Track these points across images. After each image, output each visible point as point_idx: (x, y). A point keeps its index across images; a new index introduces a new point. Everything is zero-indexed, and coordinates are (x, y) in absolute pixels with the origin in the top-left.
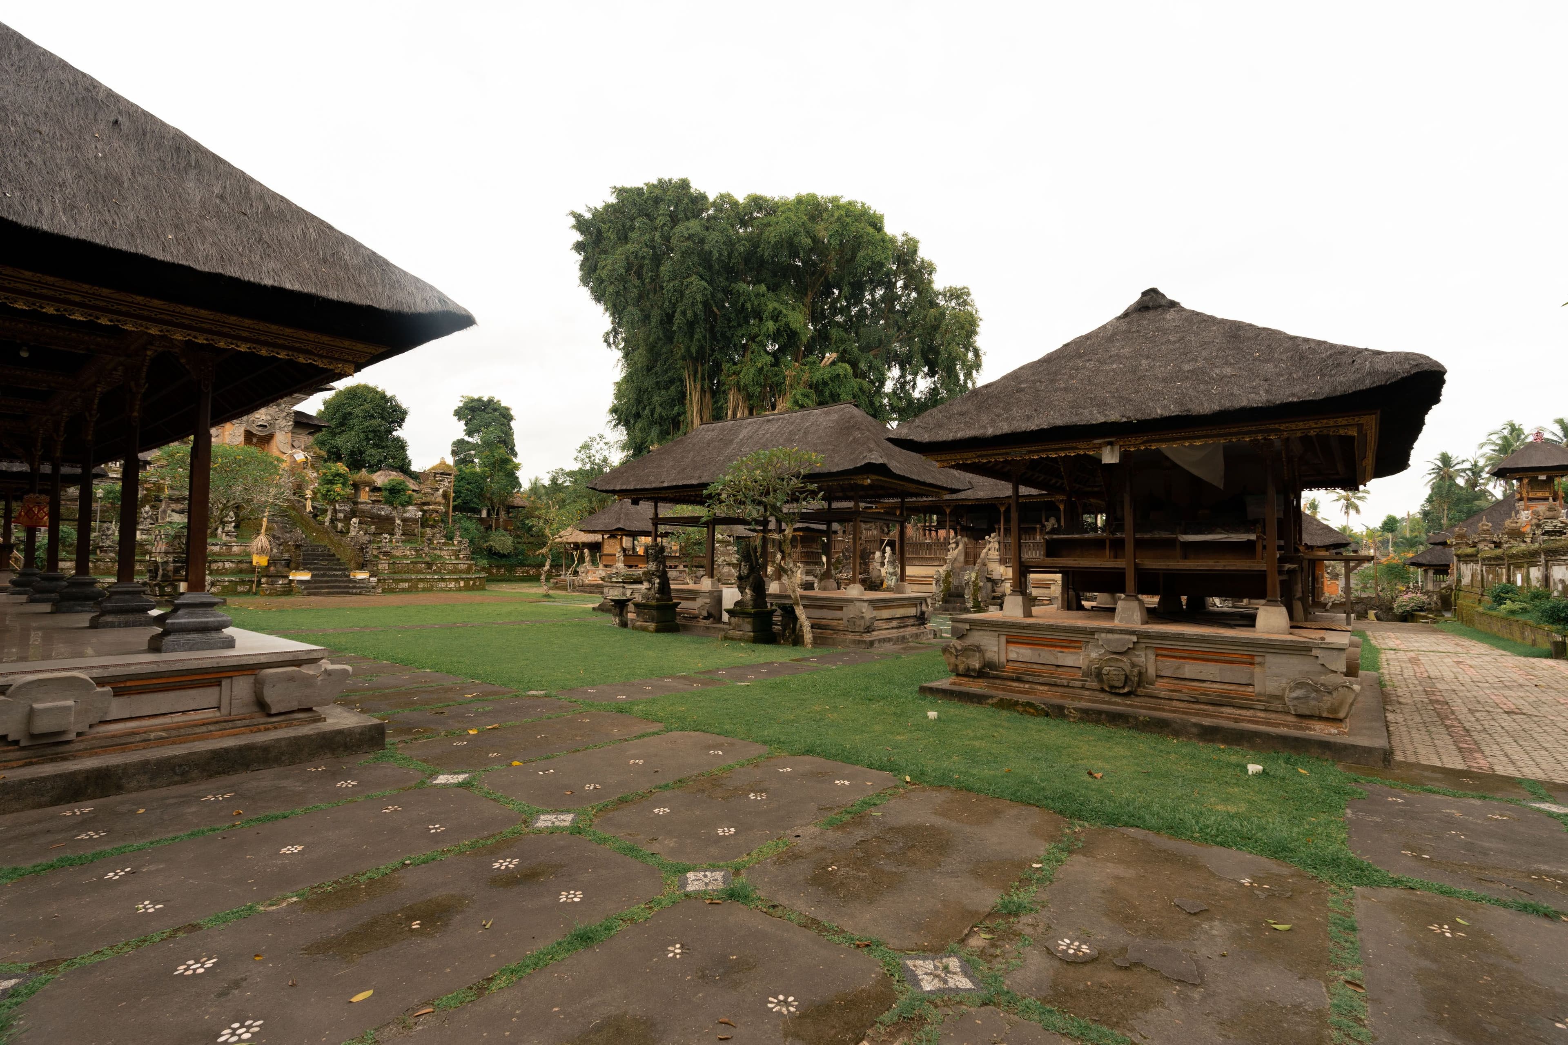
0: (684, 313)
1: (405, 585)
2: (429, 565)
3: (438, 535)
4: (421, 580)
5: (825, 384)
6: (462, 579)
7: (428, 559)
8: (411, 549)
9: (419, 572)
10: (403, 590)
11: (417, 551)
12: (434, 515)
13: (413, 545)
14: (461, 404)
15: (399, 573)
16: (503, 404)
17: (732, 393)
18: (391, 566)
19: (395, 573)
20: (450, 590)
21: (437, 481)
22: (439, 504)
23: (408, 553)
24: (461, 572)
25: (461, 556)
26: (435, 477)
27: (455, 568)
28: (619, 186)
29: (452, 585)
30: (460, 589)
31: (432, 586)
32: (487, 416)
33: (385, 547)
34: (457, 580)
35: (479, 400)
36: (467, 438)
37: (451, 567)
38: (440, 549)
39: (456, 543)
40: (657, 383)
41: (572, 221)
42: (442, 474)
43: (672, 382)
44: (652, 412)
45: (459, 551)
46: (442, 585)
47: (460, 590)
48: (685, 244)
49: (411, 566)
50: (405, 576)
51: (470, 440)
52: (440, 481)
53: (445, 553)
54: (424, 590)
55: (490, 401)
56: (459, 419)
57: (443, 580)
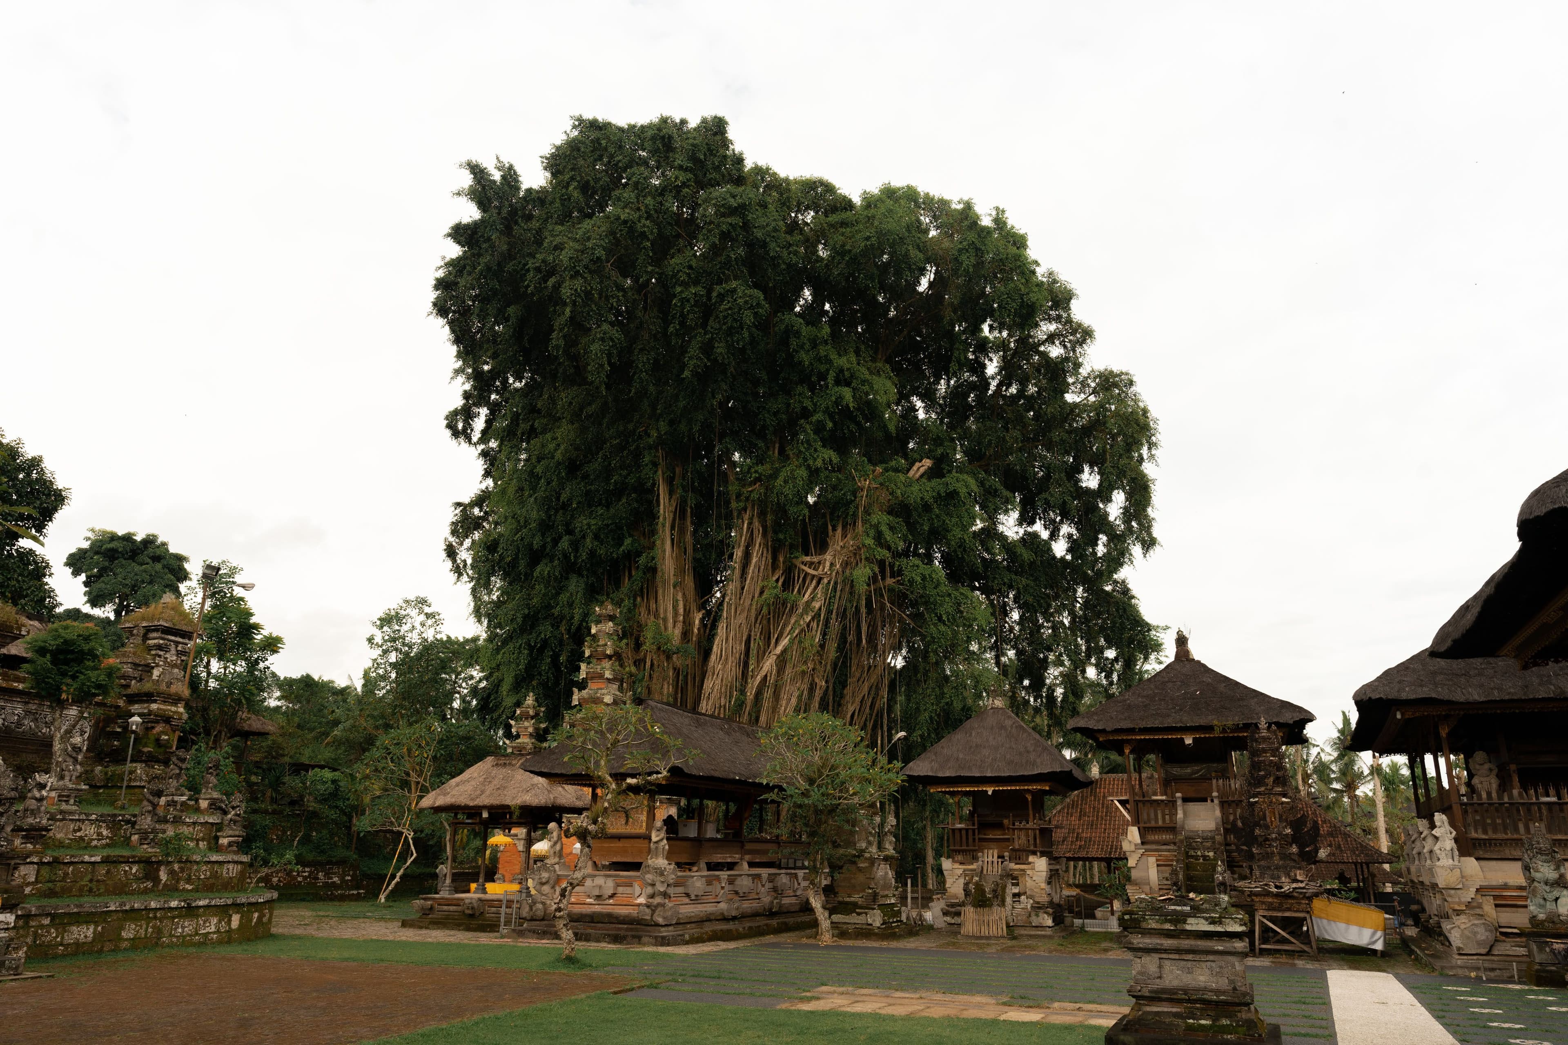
0: (707, 349)
1: (85, 933)
2: (150, 867)
3: (174, 783)
4: (132, 914)
5: (927, 508)
6: (237, 906)
7: (147, 850)
8: (101, 819)
9: (120, 890)
10: (78, 949)
11: (114, 824)
12: (159, 728)
13: (107, 810)
14: (86, 545)
15: (65, 892)
16: (173, 549)
17: (746, 517)
18: (45, 871)
19: (52, 894)
20: (206, 941)
21: (149, 649)
22: (176, 700)
23: (90, 831)
24: (227, 886)
25: (224, 841)
26: (145, 638)
27: (215, 875)
28: (588, 115)
29: (211, 926)
30: (228, 938)
31: (159, 932)
32: (137, 568)
33: (34, 813)
34: (224, 911)
35: (128, 538)
36: (87, 609)
37: (204, 872)
38: (177, 821)
39: (204, 804)
40: (588, 493)
41: (467, 180)
42: (167, 631)
43: (619, 492)
44: (575, 546)
45: (219, 827)
46: (186, 927)
47: (229, 942)
48: (729, 220)
49: (102, 870)
50: (89, 903)
51: (97, 612)
52: (159, 647)
53: (185, 830)
54: (136, 944)
55: (149, 541)
56: (76, 573)
57: (190, 911)
